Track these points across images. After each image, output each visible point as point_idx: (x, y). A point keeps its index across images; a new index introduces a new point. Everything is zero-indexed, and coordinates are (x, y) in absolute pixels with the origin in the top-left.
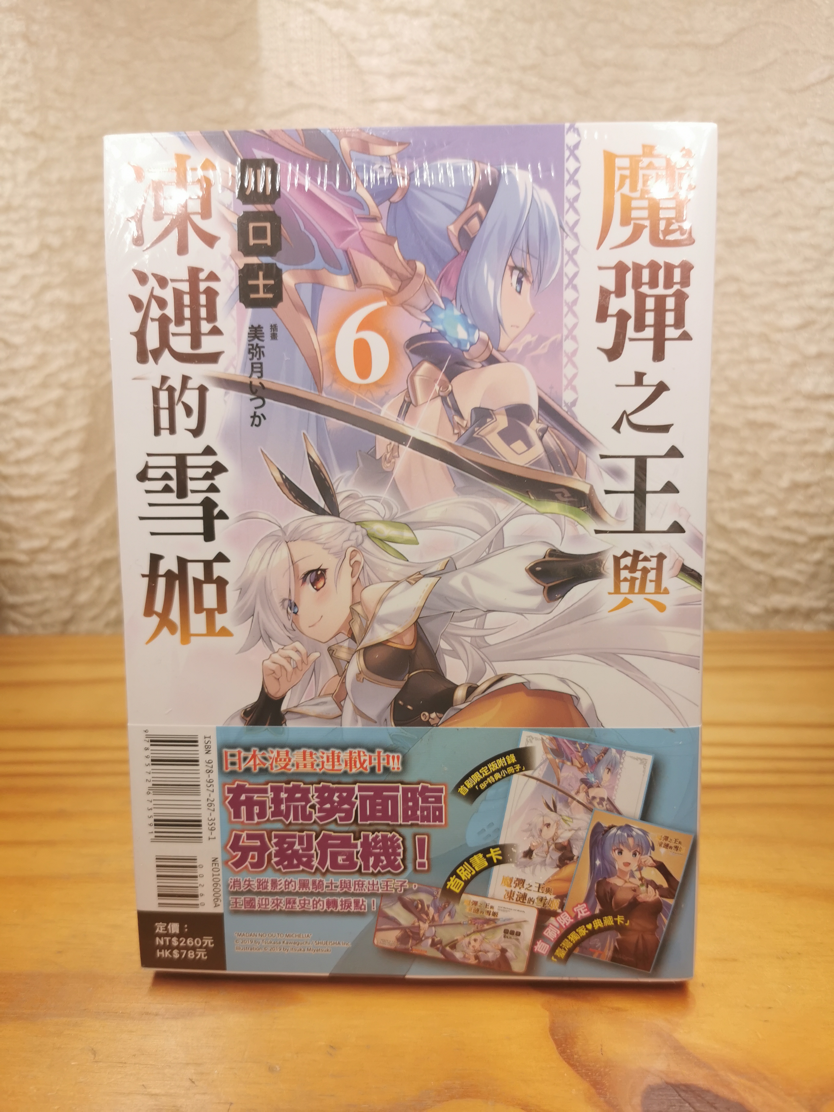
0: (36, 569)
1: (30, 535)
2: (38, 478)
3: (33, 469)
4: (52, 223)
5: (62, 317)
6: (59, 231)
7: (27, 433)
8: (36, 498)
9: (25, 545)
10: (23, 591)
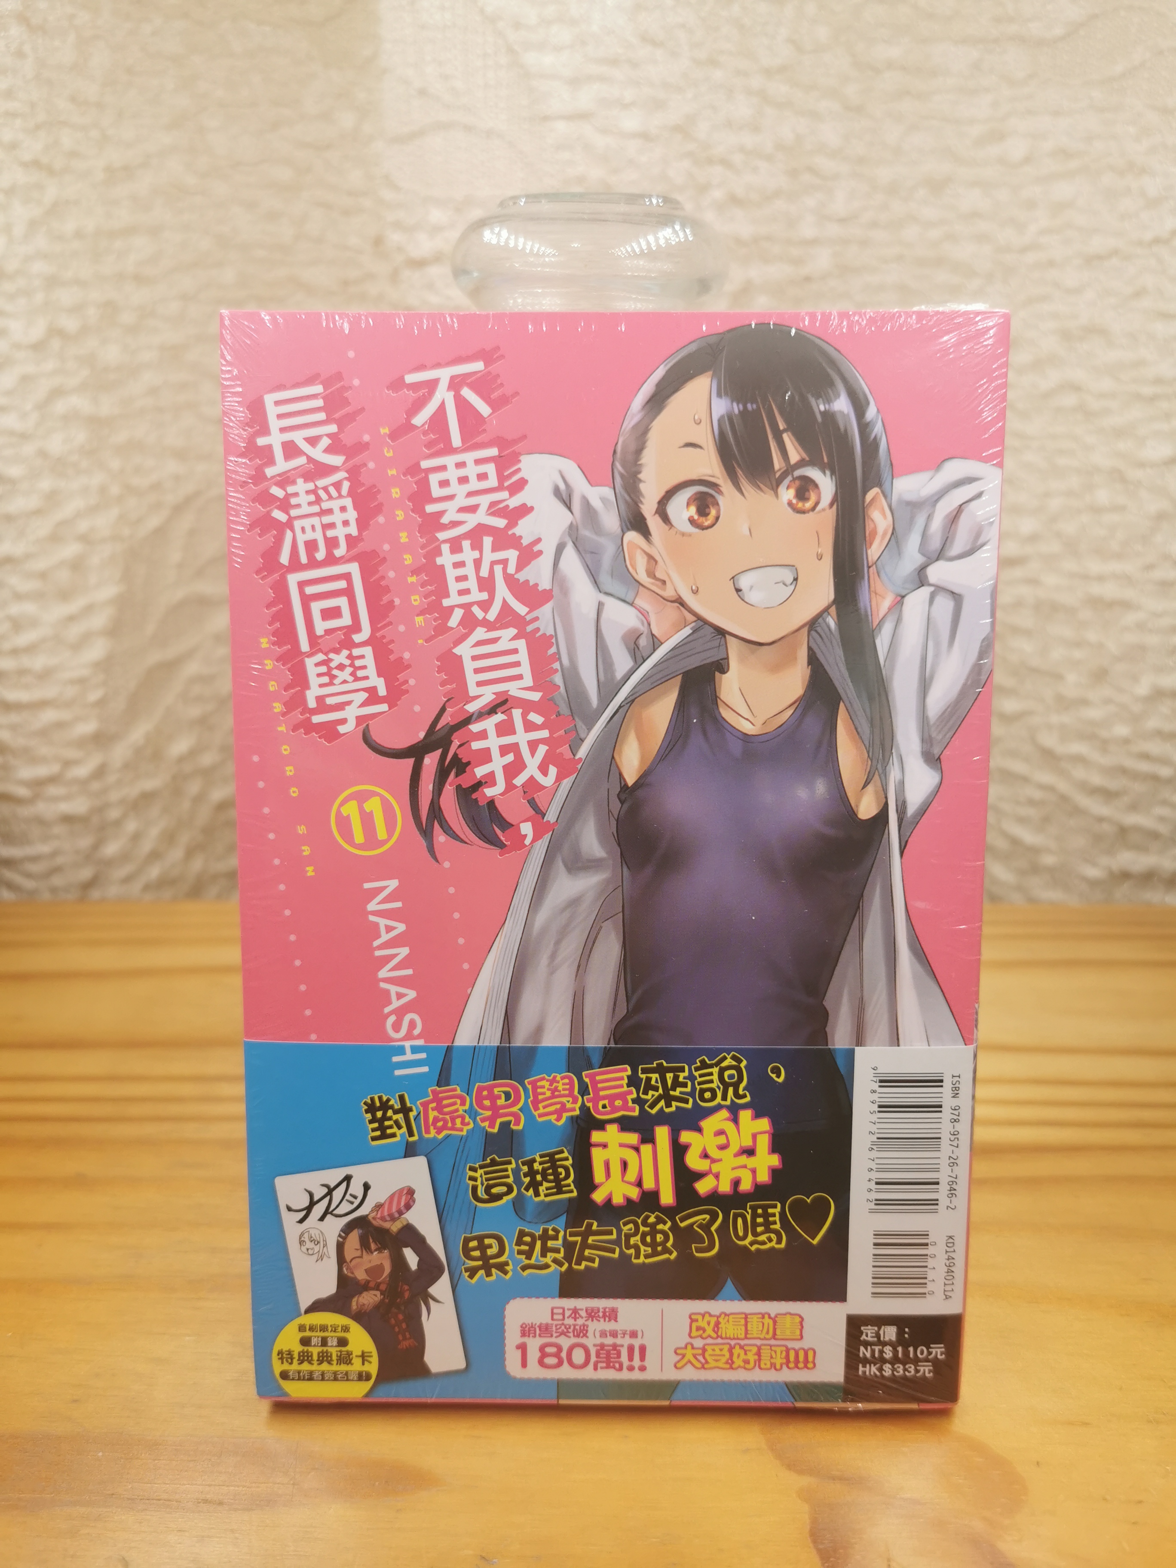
0: (42, 808)
1: (34, 760)
2: (45, 675)
3: (38, 662)
4: (66, 296)
5: (80, 436)
6: (77, 309)
7: (29, 608)
8: (42, 704)
9: (27, 772)
10: (23, 840)
